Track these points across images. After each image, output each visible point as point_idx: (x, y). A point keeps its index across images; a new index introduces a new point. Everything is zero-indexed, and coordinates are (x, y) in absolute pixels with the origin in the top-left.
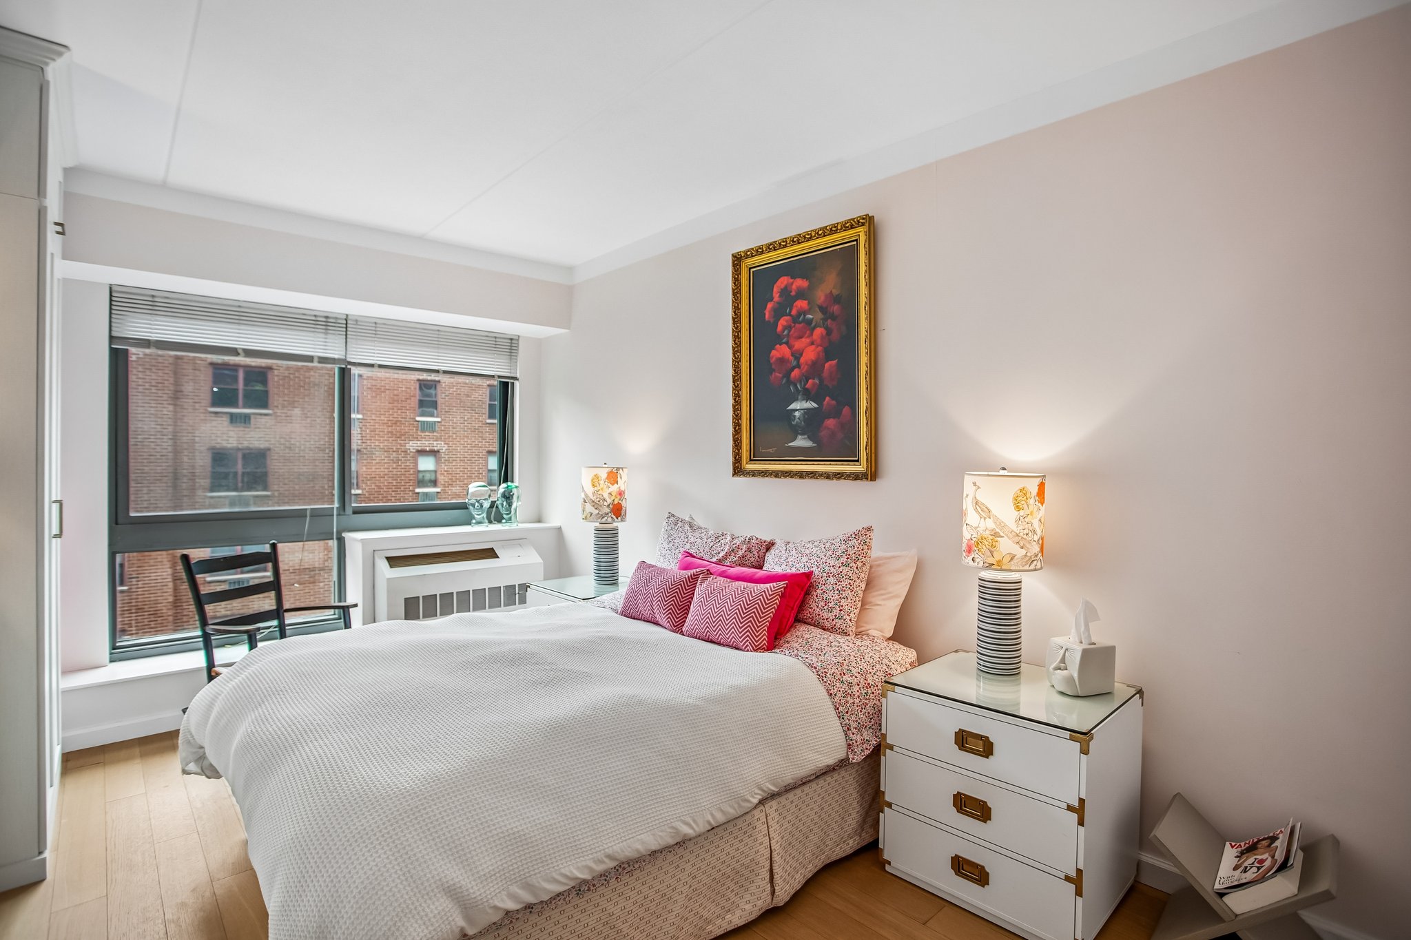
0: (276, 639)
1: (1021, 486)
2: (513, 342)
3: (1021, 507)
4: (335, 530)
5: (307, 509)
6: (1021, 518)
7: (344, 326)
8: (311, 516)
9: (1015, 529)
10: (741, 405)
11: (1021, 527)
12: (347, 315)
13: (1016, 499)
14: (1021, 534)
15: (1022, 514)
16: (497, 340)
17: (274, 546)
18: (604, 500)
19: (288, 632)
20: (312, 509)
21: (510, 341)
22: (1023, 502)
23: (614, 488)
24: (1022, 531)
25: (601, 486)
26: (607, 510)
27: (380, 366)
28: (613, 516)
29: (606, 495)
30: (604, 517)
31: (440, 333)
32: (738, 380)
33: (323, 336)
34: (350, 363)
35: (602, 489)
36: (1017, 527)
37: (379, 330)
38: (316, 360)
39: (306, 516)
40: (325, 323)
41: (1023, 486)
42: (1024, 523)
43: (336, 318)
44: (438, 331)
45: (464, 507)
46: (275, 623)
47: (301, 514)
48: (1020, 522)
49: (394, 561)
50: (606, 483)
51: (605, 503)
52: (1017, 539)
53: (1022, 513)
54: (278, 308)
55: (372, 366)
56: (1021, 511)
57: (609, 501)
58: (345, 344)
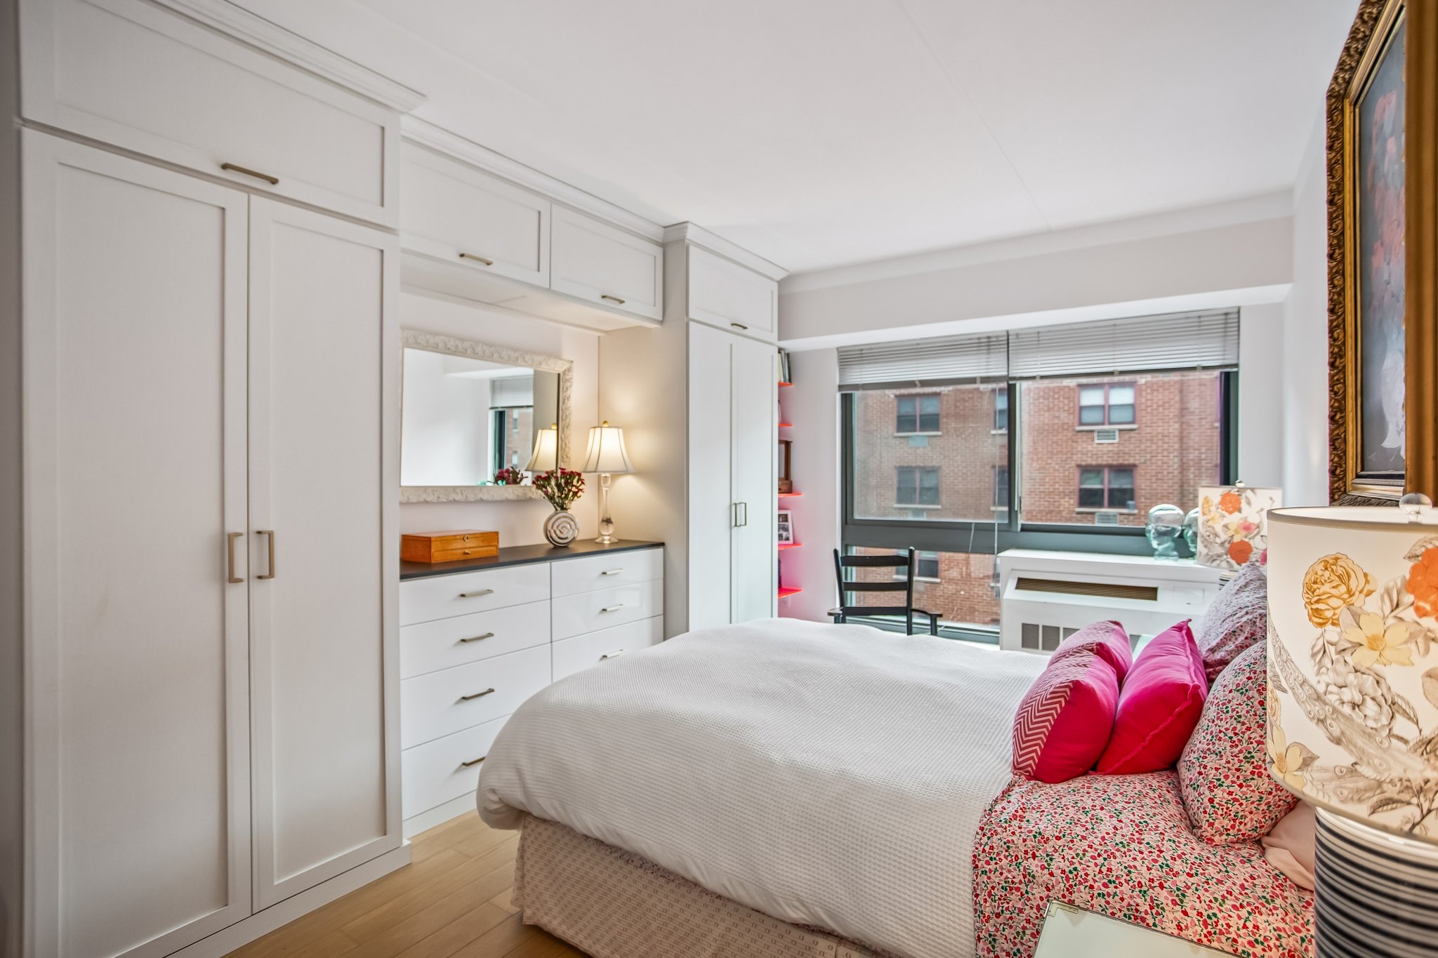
0: (903, 632)
1: (1330, 551)
2: (1229, 316)
3: (1329, 614)
4: (996, 545)
5: (971, 523)
6: (1331, 650)
7: (1005, 343)
8: (975, 530)
9: (1313, 680)
10: (1344, 373)
11: (1329, 677)
12: (1008, 332)
13: (1311, 587)
14: (1332, 698)
15: (1334, 639)
16: (1202, 319)
17: (911, 552)
18: (1216, 535)
19: (914, 630)
20: (976, 523)
21: (1223, 317)
22: (1334, 602)
23: (1234, 519)
24: (1333, 688)
25: (1212, 514)
26: (1220, 550)
27: (1043, 377)
28: (1230, 560)
29: (1219, 528)
30: (1214, 560)
31: (1116, 328)
32: (1338, 326)
33: (987, 356)
34: (1014, 379)
35: (1213, 519)
36: (1318, 673)
37: (1040, 340)
38: (978, 380)
39: (971, 529)
40: (986, 344)
41: (1332, 551)
42: (1340, 667)
43: (997, 337)
44: (1114, 325)
45: (1142, 533)
46: (904, 619)
47: (966, 527)
48: (1327, 662)
49: (1023, 583)
50: (1220, 510)
51: (1218, 540)
52: (1317, 708)
53: (1332, 633)
54: (945, 339)
55: (1033, 378)
56: (1329, 627)
57: (1224, 537)
58: (1006, 362)
